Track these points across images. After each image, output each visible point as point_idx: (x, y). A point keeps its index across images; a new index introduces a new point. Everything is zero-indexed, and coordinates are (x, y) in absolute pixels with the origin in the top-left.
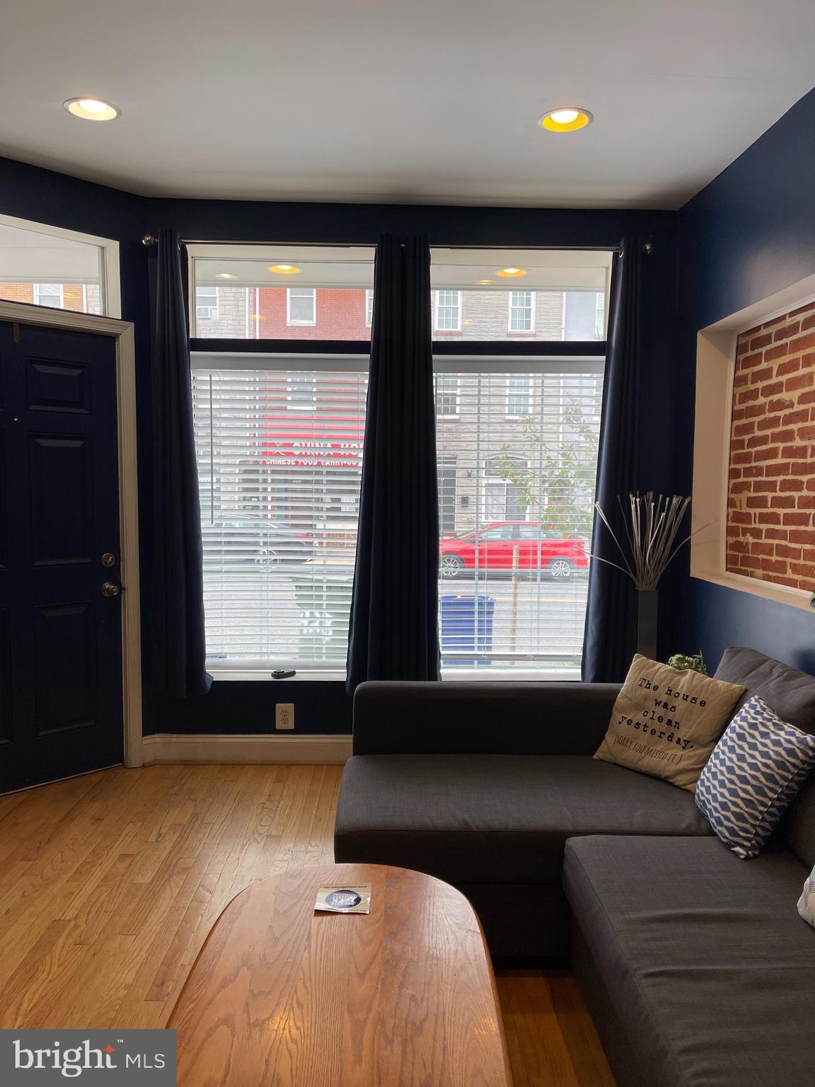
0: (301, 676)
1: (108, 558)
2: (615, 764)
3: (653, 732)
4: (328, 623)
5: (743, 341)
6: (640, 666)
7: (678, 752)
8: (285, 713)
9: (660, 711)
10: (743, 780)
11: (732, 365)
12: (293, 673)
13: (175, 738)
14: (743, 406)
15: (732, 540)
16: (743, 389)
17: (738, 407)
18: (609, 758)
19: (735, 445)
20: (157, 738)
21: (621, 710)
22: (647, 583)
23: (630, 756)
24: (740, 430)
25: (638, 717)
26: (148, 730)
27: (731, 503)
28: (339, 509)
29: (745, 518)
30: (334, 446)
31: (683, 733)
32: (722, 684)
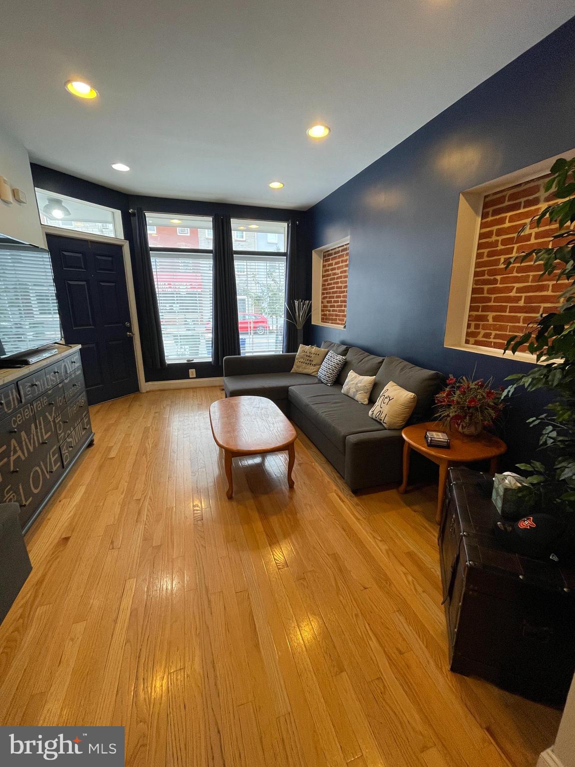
0: (195, 361)
1: (127, 324)
2: (297, 373)
3: (306, 363)
4: (187, 350)
5: (325, 254)
6: (302, 348)
7: (313, 367)
8: (192, 373)
9: (308, 358)
10: (329, 369)
11: (322, 261)
12: (193, 360)
13: (156, 383)
14: (325, 274)
15: (323, 313)
16: (325, 269)
17: (324, 274)
18: (295, 372)
19: (324, 285)
20: (150, 383)
21: (297, 359)
22: (300, 327)
23: (300, 370)
24: (325, 281)
25: (302, 360)
26: (147, 381)
27: (322, 302)
28: (172, 309)
29: (326, 307)
30: (169, 284)
31: (314, 363)
32: (323, 350)
